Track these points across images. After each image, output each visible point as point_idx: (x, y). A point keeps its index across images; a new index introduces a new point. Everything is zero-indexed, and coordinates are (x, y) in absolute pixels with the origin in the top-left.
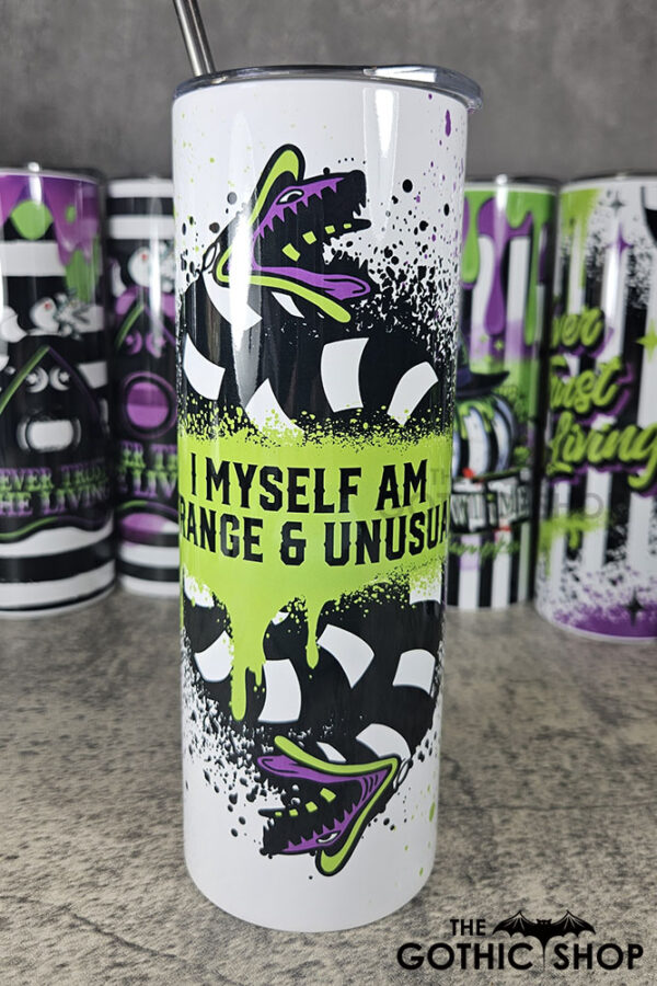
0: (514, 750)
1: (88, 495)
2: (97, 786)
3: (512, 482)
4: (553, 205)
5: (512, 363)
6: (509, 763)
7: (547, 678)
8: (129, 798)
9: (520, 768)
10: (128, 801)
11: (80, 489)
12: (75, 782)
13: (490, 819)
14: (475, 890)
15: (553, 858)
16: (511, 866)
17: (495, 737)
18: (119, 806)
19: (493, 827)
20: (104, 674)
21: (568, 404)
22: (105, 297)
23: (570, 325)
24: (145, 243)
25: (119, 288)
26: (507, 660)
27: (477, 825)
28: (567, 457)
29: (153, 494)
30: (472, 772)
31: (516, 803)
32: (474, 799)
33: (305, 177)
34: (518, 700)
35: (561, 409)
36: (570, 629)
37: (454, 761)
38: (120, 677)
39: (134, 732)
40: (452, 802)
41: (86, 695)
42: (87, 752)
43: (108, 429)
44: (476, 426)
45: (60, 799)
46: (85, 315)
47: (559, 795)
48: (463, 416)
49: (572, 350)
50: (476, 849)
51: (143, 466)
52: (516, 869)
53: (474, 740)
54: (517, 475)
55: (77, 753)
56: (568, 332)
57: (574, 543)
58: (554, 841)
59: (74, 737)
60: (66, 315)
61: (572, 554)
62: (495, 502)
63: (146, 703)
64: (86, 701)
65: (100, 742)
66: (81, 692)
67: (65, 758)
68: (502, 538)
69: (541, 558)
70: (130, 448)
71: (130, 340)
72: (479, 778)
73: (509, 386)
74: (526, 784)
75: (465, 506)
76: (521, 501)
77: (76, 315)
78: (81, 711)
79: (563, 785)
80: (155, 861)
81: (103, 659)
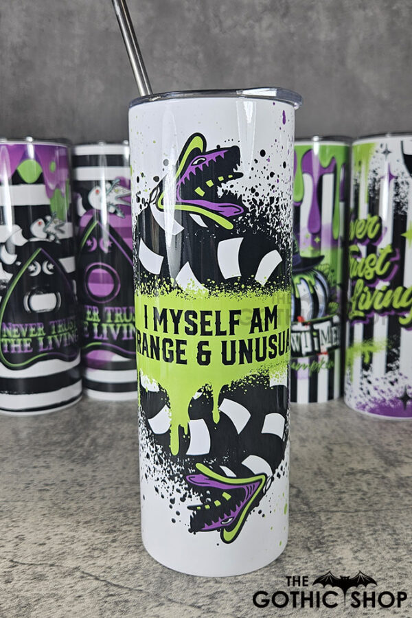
0: (333, 481)
1: (65, 339)
2: (87, 506)
3: (328, 324)
4: (348, 152)
5: (326, 251)
6: (330, 488)
7: (352, 442)
8: (107, 512)
9: (337, 491)
10: (106, 514)
11: (61, 335)
12: (73, 505)
13: (320, 518)
14: (312, 554)
15: (357, 537)
16: (333, 541)
17: (321, 474)
18: (101, 516)
19: (322, 522)
20: (82, 446)
21: (361, 275)
22: (74, 217)
23: (360, 227)
24: (98, 183)
25: (82, 211)
26: (328, 432)
27: (312, 521)
28: (361, 307)
29: (105, 338)
30: (308, 494)
31: (335, 509)
32: (309, 507)
33: (207, 150)
34: (335, 454)
35: (357, 278)
36: (366, 413)
37: (297, 488)
38: (92, 447)
39: (105, 477)
40: (296, 509)
41: (74, 458)
42: (78, 488)
43: (76, 298)
44: (304, 290)
45: (66, 514)
46: (62, 228)
47: (359, 504)
48: (297, 284)
49: (362, 241)
50: (311, 533)
51: (99, 320)
52: (335, 543)
53: (309, 476)
54: (331, 319)
55: (72, 489)
56: (359, 231)
57: (367, 361)
58: (357, 528)
59: (69, 481)
60: (51, 229)
61: (366, 367)
62: (318, 336)
63: (110, 462)
64: (73, 461)
65: (85, 483)
66: (70, 456)
67: (66, 492)
68: (323, 358)
69: (347, 371)
70: (90, 309)
71: (89, 243)
72: (312, 496)
73: (324, 265)
74: (340, 499)
75: (299, 339)
76: (334, 336)
77: (56, 228)
78: (71, 466)
79: (363, 499)
80: (125, 544)
81: (81, 438)
